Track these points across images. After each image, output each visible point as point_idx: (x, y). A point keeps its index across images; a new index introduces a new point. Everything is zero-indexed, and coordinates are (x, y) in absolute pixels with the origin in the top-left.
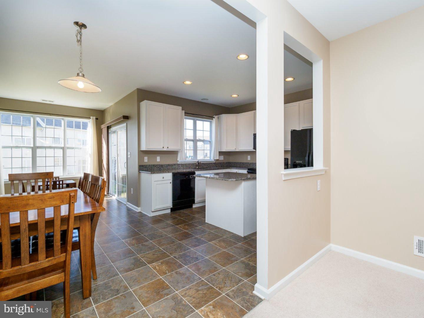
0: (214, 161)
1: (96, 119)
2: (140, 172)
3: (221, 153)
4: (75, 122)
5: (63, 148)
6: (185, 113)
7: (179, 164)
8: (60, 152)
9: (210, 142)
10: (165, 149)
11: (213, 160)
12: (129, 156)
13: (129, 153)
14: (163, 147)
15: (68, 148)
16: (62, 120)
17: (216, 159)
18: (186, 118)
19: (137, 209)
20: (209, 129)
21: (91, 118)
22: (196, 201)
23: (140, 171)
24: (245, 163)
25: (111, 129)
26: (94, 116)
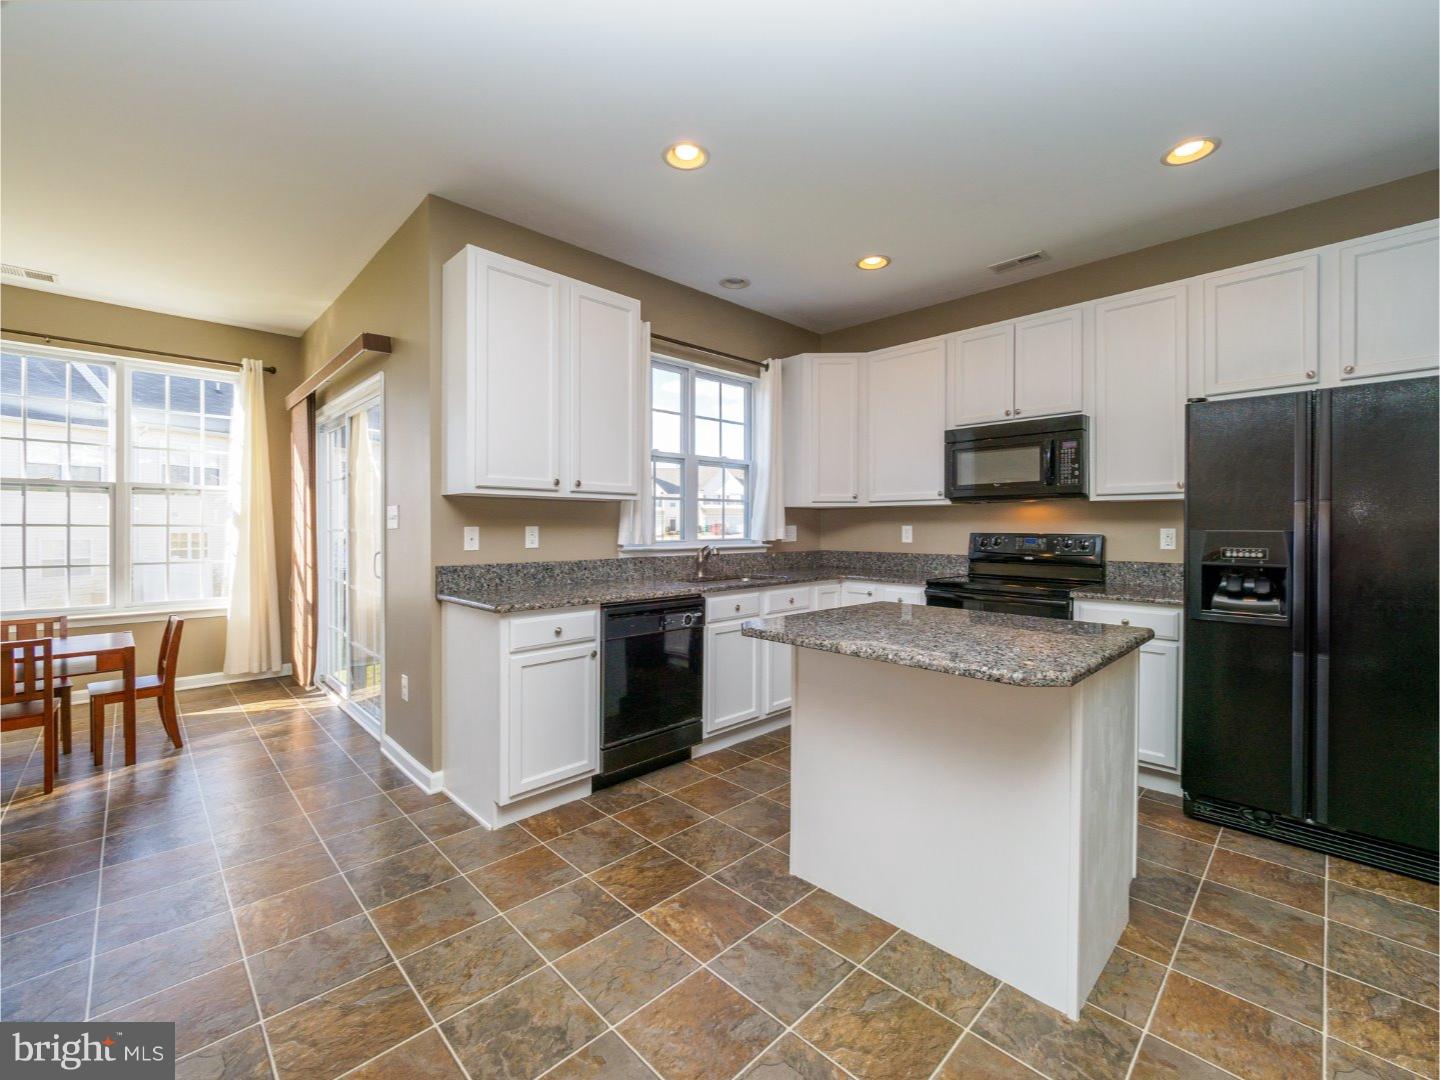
0: (762, 547)
1: (265, 369)
2: (440, 602)
3: (793, 515)
4: (173, 380)
5: (112, 490)
6: (653, 335)
7: (624, 561)
8: (96, 508)
9: (746, 468)
10: (565, 492)
11: (760, 544)
12: (392, 524)
13: (392, 511)
14: (557, 483)
15: (136, 489)
16: (109, 369)
17: (773, 539)
18: (655, 363)
19: (427, 781)
20: (740, 417)
21: (241, 366)
22: (708, 728)
23: (442, 597)
24: (890, 554)
25: (325, 408)
26: (256, 359)
